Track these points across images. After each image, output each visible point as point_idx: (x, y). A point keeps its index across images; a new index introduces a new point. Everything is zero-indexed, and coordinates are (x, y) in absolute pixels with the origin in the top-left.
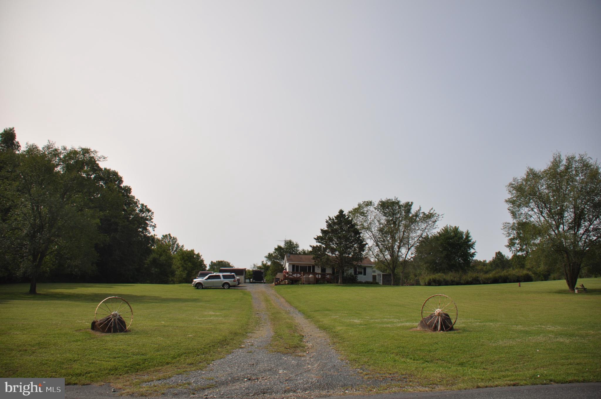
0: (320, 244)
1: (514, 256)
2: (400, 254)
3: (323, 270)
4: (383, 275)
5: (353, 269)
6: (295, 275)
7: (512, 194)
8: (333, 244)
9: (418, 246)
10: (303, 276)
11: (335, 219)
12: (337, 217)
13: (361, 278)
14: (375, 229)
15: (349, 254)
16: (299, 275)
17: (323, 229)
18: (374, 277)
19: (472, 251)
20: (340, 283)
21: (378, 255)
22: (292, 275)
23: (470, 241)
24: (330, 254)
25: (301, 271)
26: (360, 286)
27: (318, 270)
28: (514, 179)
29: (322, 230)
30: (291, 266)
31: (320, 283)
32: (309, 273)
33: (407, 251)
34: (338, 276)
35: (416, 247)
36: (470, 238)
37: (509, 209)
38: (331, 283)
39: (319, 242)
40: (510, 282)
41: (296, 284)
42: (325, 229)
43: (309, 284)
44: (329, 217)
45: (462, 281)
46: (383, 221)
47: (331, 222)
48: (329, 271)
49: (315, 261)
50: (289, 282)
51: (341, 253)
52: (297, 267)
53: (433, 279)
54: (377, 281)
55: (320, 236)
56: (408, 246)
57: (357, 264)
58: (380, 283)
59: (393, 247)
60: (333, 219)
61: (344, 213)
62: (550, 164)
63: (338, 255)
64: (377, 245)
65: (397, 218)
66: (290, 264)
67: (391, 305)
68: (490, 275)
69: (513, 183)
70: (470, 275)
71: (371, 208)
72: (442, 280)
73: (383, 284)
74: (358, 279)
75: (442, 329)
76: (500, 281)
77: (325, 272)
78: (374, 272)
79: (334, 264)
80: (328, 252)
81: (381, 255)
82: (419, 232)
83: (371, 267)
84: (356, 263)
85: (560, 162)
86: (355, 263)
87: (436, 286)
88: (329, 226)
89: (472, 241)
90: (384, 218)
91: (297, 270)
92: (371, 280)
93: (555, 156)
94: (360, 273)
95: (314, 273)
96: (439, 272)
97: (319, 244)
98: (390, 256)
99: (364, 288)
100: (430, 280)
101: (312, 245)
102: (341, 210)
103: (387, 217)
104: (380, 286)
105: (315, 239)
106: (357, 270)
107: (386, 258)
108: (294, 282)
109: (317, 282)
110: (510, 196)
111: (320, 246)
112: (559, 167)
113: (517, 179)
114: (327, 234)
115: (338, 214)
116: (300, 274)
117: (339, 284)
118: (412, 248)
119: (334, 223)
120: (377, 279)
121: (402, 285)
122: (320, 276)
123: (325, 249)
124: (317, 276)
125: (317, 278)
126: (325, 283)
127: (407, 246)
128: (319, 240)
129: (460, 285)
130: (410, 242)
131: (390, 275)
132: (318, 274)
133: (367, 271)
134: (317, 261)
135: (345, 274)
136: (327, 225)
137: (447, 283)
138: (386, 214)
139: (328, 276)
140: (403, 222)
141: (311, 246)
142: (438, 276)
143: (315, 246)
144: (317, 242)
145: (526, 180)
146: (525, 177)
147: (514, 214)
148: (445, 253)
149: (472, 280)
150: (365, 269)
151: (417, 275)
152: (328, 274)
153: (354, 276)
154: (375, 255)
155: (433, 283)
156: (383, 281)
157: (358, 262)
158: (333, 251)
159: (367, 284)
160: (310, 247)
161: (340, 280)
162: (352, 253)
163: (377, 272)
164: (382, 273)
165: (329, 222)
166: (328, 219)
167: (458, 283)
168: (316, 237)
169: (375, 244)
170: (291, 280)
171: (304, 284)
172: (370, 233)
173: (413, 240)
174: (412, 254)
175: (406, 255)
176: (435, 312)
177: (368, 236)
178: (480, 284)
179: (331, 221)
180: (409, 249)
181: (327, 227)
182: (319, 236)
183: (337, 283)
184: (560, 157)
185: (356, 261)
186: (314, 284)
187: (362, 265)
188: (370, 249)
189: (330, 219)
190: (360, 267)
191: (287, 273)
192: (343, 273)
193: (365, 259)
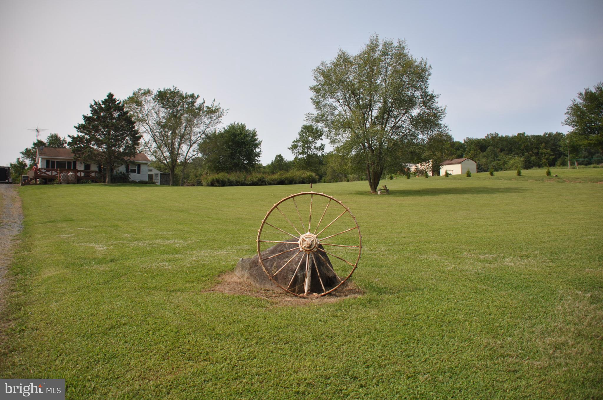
0: (83, 134)
1: (295, 158)
2: (180, 151)
3: (87, 167)
4: (161, 174)
5: (124, 166)
6: (49, 173)
7: (318, 81)
8: (100, 135)
9: (201, 142)
10: (60, 174)
11: (101, 103)
12: (105, 102)
13: (134, 176)
14: (152, 122)
15: (119, 147)
16: (54, 173)
17: (86, 115)
18: (151, 177)
19: (257, 150)
20: (108, 183)
21: (155, 152)
22: (45, 173)
23: (256, 140)
24: (95, 147)
25: (57, 168)
26: (132, 186)
27: (80, 167)
28: (323, 64)
29: (85, 117)
30: (45, 162)
31: (83, 183)
32: (69, 169)
33: (189, 148)
34: (106, 174)
35: (199, 144)
36: (256, 137)
37: (312, 99)
38: (96, 182)
39: (81, 132)
40: (296, 183)
41: (51, 184)
42: (89, 116)
43: (68, 183)
44: (95, 102)
45: (247, 182)
46: (162, 114)
47: (97, 108)
48: (94, 168)
49: (75, 156)
50: (41, 181)
51: (109, 147)
52: (53, 162)
53: (216, 179)
54: (154, 181)
55: (82, 124)
56: (190, 142)
57: (129, 160)
58: (157, 183)
59: (173, 143)
60: (100, 104)
61: (114, 97)
62: (364, 47)
63: (105, 148)
64: (155, 141)
65: (177, 111)
66: (42, 158)
67: (170, 210)
68: (276, 176)
69: (321, 67)
70: (255, 176)
71: (149, 98)
72: (227, 180)
73: (161, 184)
74: (130, 178)
75: (315, 288)
76: (287, 182)
77: (90, 169)
78: (151, 171)
79: (101, 159)
80: (93, 145)
81: (159, 152)
82: (202, 127)
83: (147, 164)
84: (128, 158)
85: (376, 46)
86: (126, 158)
87: (219, 186)
88: (94, 112)
89: (258, 140)
90: (164, 109)
91: (53, 166)
92: (146, 179)
93: (372, 38)
94: (134, 171)
95: (75, 170)
96: (223, 171)
97: (80, 134)
98: (170, 153)
99: (137, 188)
100: (213, 180)
101: (71, 135)
102: (110, 93)
103: (167, 109)
104: (157, 186)
105: (75, 127)
106: (130, 167)
107: (165, 155)
108: (48, 181)
109: (79, 181)
110: (315, 83)
111: (84, 137)
112: (374, 52)
113: (325, 63)
114: (92, 122)
115: (107, 98)
116: (57, 171)
117: (106, 184)
118: (194, 145)
119: (101, 109)
120: (154, 179)
121: (182, 185)
122: (83, 174)
123: (88, 141)
124: (79, 174)
125: (78, 176)
126: (88, 183)
127: (188, 142)
128: (80, 129)
129: (244, 186)
130: (192, 137)
131: (169, 174)
132: (81, 171)
133: (141, 169)
134: (78, 155)
135: (115, 172)
136: (91, 111)
137: (231, 184)
138: (165, 106)
139: (93, 174)
140: (186, 115)
141: (69, 136)
142: (221, 176)
143: (76, 136)
144: (78, 131)
145: (336, 65)
146: (335, 61)
147: (317, 104)
148: (230, 151)
149: (258, 180)
150: (139, 166)
151: (198, 175)
152: (93, 172)
153: (126, 174)
154: (152, 152)
155: (216, 184)
156: (161, 181)
157: (130, 156)
158: (99, 143)
159: (142, 183)
160: (69, 138)
161: (107, 179)
162: (124, 147)
163: (155, 172)
164: (159, 173)
165: (94, 106)
166: (93, 103)
167: (243, 184)
168: (77, 125)
169: (152, 139)
170: (43, 179)
171: (61, 183)
172: (147, 126)
173: (196, 136)
174: (194, 151)
175: (188, 152)
176: (299, 242)
177: (145, 130)
178: (266, 185)
179: (97, 106)
180: (191, 146)
181: (91, 113)
182: (80, 123)
183: (104, 182)
184: (377, 40)
185: (128, 156)
186: (74, 183)
187: (136, 161)
188: (146, 144)
189: (96, 104)
190: (134, 163)
191: (39, 170)
192: (112, 170)
193: (139, 154)
